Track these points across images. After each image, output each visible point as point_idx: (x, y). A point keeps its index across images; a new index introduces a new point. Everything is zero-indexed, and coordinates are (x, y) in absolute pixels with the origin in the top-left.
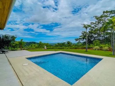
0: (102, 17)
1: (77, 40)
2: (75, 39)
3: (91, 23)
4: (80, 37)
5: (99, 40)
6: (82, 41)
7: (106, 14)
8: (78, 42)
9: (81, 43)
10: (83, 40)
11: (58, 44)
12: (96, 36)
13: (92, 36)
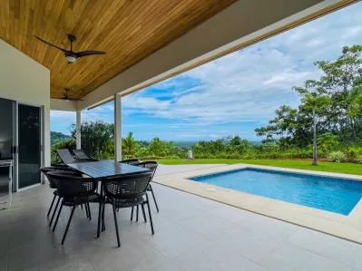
0: (339, 63)
1: (260, 132)
2: (257, 130)
3: (308, 82)
4: (271, 122)
5: (334, 133)
6: (276, 137)
7: (351, 54)
8: (264, 137)
9: (273, 140)
10: (280, 133)
11: (202, 143)
12: (324, 119)
13: (310, 120)
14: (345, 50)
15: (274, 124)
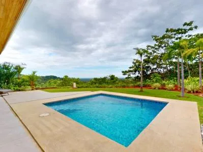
0: (164, 37)
1: (124, 73)
2: (123, 72)
3: (148, 46)
4: (130, 68)
5: (159, 73)
6: (133, 76)
8: (127, 76)
10: (134, 74)
11: (96, 79)
12: (155, 67)
13: (148, 67)
14: (167, 31)
15: (132, 69)
